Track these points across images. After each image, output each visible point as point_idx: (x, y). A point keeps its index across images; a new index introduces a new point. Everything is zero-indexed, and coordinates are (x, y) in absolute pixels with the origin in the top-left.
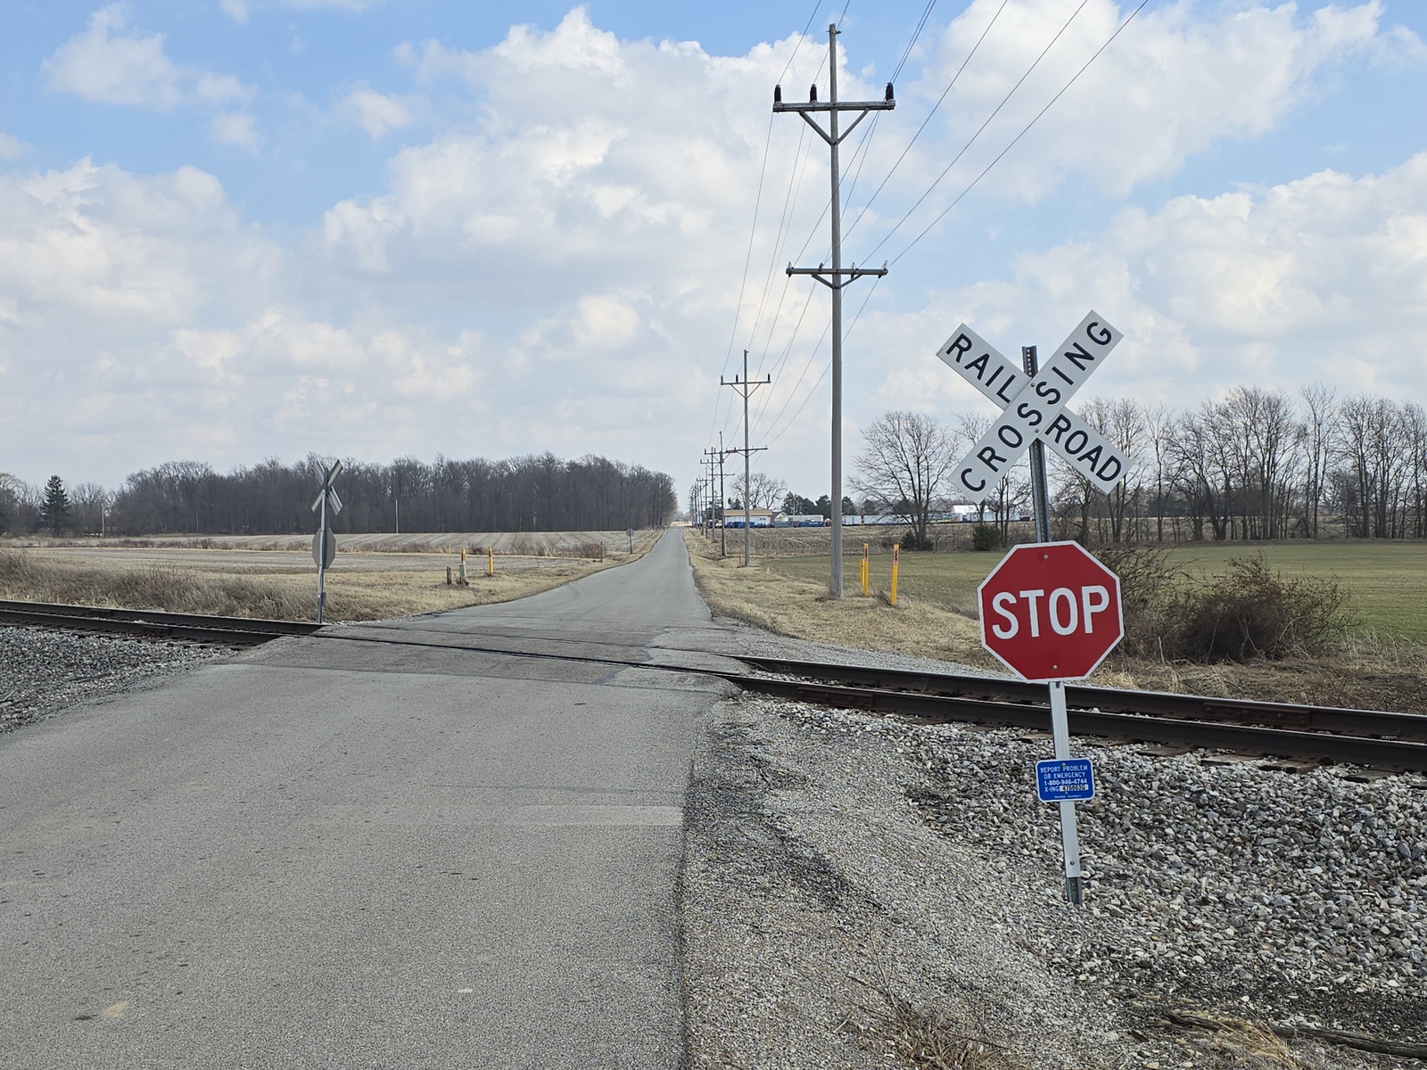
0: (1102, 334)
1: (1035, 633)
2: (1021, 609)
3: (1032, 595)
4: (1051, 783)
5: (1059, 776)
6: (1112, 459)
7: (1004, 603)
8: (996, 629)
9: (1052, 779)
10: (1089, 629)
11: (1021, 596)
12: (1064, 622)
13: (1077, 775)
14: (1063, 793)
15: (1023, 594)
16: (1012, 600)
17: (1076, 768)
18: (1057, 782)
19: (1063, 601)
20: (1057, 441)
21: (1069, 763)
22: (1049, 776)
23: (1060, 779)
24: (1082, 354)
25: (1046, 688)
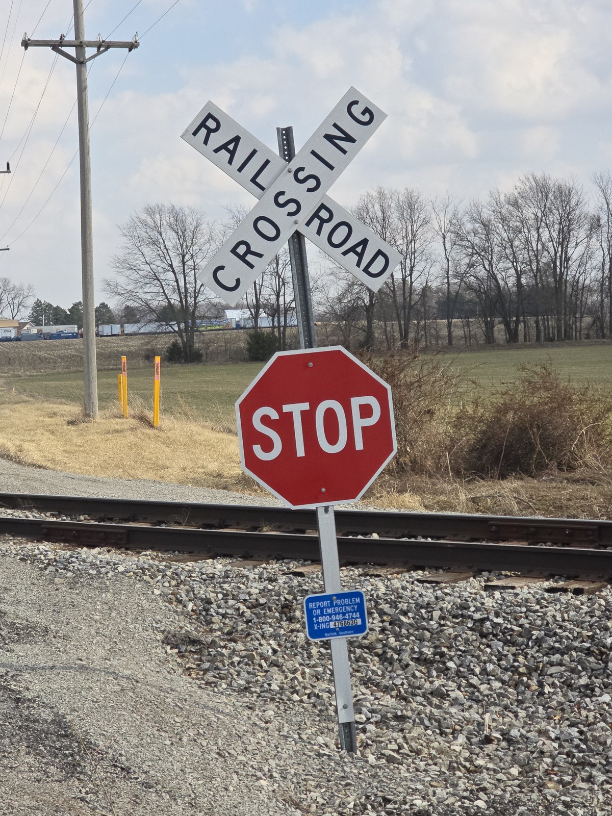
0: (363, 113)
1: (301, 452)
2: (284, 425)
3: (296, 409)
4: (321, 619)
5: (329, 611)
6: (380, 253)
7: (265, 420)
8: (257, 449)
9: (322, 615)
10: (359, 445)
11: (284, 411)
12: (332, 438)
13: (348, 609)
14: (333, 630)
15: (286, 408)
16: (274, 415)
17: (347, 601)
18: (327, 618)
19: (330, 415)
20: (319, 233)
21: (340, 596)
22: (319, 612)
23: (330, 615)
24: (342, 136)
25: (313, 514)
